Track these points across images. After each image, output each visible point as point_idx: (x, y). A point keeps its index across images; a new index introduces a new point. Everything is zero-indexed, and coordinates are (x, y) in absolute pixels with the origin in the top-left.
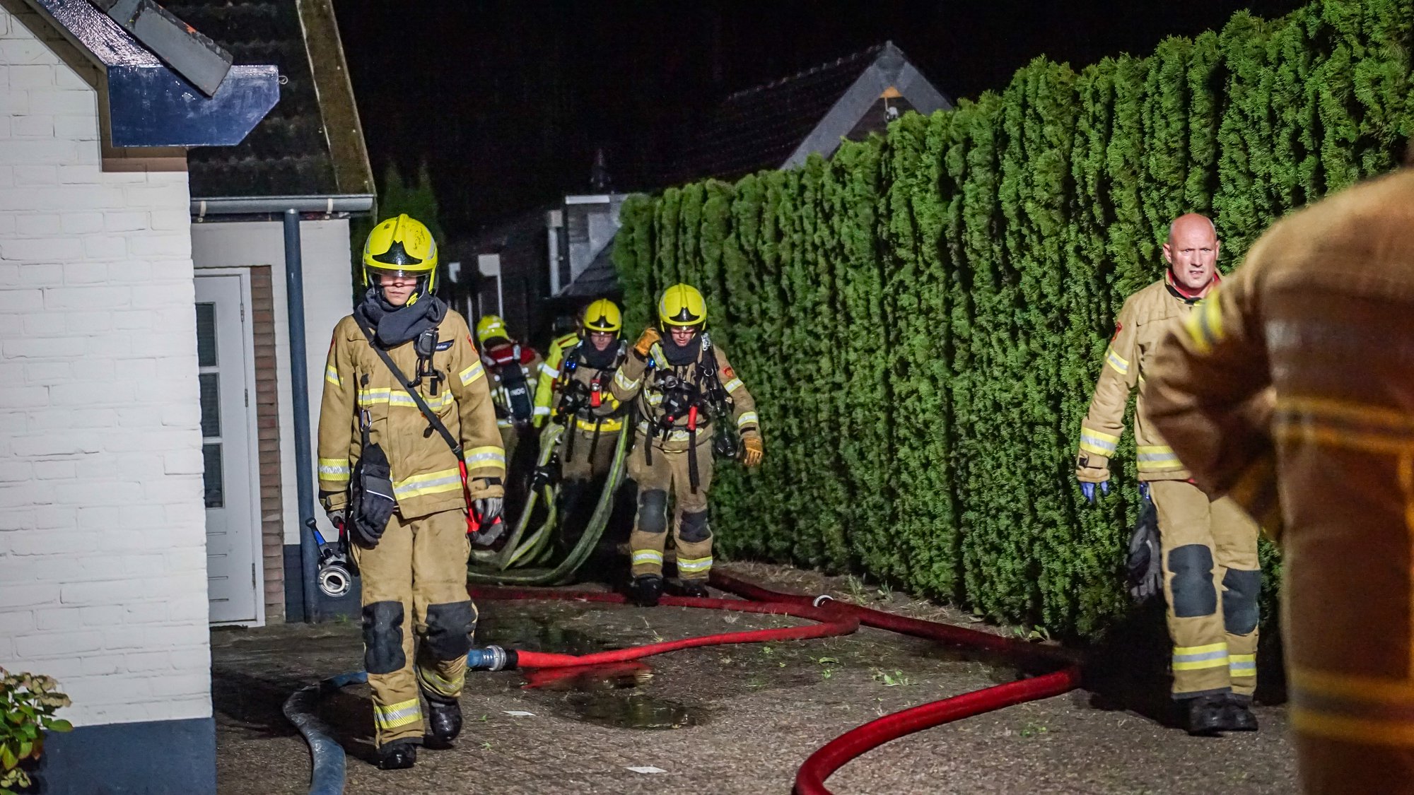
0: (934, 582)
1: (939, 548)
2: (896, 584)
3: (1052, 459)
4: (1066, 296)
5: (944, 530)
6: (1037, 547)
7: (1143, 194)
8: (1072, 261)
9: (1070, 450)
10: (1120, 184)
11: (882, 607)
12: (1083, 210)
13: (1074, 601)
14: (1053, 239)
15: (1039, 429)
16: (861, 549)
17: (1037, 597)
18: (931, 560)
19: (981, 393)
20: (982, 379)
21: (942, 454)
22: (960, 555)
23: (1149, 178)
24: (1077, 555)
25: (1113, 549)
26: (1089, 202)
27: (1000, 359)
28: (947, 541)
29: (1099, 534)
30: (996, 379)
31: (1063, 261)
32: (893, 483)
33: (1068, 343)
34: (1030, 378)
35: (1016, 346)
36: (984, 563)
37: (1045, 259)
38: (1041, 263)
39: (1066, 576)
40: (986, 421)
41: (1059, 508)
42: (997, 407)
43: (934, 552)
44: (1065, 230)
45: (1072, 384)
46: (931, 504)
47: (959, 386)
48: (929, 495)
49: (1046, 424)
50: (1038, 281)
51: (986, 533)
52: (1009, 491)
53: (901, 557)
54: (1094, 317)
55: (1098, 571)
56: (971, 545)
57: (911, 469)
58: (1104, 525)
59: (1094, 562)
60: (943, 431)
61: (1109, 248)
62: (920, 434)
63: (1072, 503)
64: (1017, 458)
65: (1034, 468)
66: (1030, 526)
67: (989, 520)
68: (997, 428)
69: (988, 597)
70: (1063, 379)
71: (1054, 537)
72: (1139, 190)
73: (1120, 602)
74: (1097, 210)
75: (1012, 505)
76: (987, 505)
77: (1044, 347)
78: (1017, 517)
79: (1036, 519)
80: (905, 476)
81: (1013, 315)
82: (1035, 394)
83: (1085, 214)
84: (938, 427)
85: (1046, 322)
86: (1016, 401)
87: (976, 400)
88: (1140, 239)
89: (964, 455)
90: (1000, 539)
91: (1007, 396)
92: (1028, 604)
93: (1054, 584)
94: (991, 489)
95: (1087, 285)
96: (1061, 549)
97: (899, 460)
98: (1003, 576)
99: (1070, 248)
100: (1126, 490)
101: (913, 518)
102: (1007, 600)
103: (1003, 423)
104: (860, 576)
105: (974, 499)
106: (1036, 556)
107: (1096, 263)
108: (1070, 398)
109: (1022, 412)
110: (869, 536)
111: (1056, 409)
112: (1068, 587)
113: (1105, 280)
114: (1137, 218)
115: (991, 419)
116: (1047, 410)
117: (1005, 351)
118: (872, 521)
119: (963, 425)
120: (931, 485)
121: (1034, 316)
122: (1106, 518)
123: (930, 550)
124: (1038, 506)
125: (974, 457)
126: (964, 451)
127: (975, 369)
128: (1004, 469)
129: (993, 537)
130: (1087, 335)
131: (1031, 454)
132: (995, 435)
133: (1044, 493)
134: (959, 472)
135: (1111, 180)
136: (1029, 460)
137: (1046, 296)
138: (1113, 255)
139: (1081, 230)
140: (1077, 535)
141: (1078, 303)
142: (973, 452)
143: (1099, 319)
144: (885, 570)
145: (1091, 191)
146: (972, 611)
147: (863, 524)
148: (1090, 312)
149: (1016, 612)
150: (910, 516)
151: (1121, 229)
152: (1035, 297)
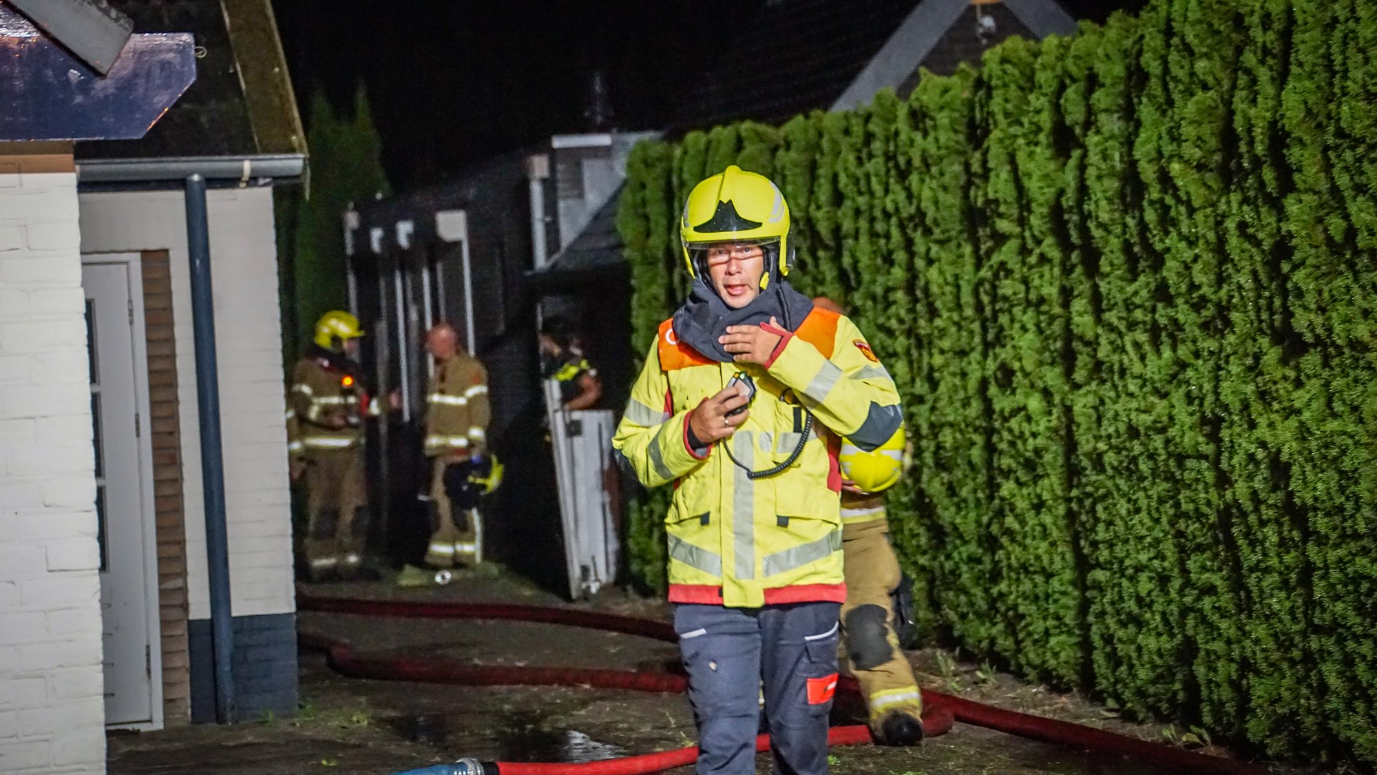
0: (1052, 663)
1: (1058, 618)
2: (1000, 663)
3: (1209, 504)
4: (1225, 288)
5: (1064, 593)
6: (1190, 621)
7: (1331, 154)
8: (1233, 241)
9: (1234, 493)
10: (1300, 141)
11: (983, 695)
12: (1249, 174)
13: (1243, 697)
14: (1209, 210)
15: (1190, 463)
16: (952, 615)
17: (1192, 686)
18: (1047, 633)
19: (1110, 414)
20: (1112, 394)
21: (1059, 493)
22: (1086, 628)
23: (1340, 133)
24: (1246, 634)
25: (1295, 628)
26: (1257, 163)
27: (1137, 368)
28: (1068, 608)
29: (1276, 607)
30: (1131, 395)
31: (1222, 241)
32: (995, 529)
33: (1229, 350)
34: (1178, 396)
35: (1158, 353)
36: (1120, 640)
37: (1197, 238)
38: (1192, 243)
39: (1232, 660)
40: (1118, 450)
41: (1220, 569)
42: (1133, 432)
43: (1051, 623)
44: (1223, 200)
45: (1236, 406)
46: (1045, 559)
47: (1082, 403)
48: (1044, 546)
49: (1201, 457)
50: (1187, 267)
51: (1121, 599)
52: (1150, 545)
53: (1006, 627)
54: (1264, 316)
55: (1275, 656)
56: (1103, 614)
57: (1018, 511)
58: (1283, 594)
59: (1271, 645)
60: (1060, 461)
61: (1285, 227)
62: (1030, 465)
63: (1237, 566)
64: (1161, 501)
65: (1186, 515)
66: (1181, 592)
67: (1125, 583)
68: (1134, 460)
69: (1126, 685)
70: (1222, 398)
71: (1214, 607)
72: (1326, 148)
73: (1308, 699)
74: (1268, 175)
75: (1156, 563)
76: (1121, 562)
77: (1197, 355)
78: (1163, 580)
79: (1187, 584)
80: (1010, 521)
81: (1154, 310)
82: (1183, 415)
83: (1251, 180)
84: (1053, 456)
85: (1199, 321)
86: (1159, 425)
87: (1105, 422)
88: (1328, 214)
89: (1089, 495)
90: (1141, 607)
91: (1147, 419)
92: (1181, 696)
93: (1215, 670)
94: (1126, 541)
95: (1254, 273)
96: (1224, 624)
97: (1002, 499)
98: (1146, 658)
99: (1231, 224)
100: (1312, 550)
101: (1022, 576)
102: (1152, 690)
103: (1142, 454)
104: (952, 650)
105: (1104, 554)
106: (1190, 632)
107: (1266, 246)
108: (1232, 423)
109: (1168, 442)
110: (963, 599)
111: (1214, 437)
112: (1234, 676)
113: (1278, 269)
114: (1324, 185)
115: (1125, 448)
116: (1201, 439)
117: (1143, 358)
118: (966, 578)
119: (1088, 455)
120: (1045, 534)
121: (1183, 313)
122: (1285, 585)
123: (1045, 618)
124: (1190, 565)
125: (1104, 498)
126: (1089, 489)
127: (1103, 382)
128: (1144, 514)
129: (1131, 605)
130: (1255, 340)
131: (1181, 497)
132: (1130, 469)
133: (1200, 548)
134: (1084, 518)
135: (1288, 134)
136: (1177, 505)
137: (1199, 287)
138: (1291, 235)
139: (1245, 201)
140: (1245, 606)
141: (1242, 298)
142: (1101, 492)
143: (1272, 321)
144: (985, 644)
145: (1259, 149)
146: (1103, 702)
147: (954, 583)
148: (1258, 310)
149: (1164, 706)
150: (1018, 573)
151: (1301, 201)
152: (1184, 288)
